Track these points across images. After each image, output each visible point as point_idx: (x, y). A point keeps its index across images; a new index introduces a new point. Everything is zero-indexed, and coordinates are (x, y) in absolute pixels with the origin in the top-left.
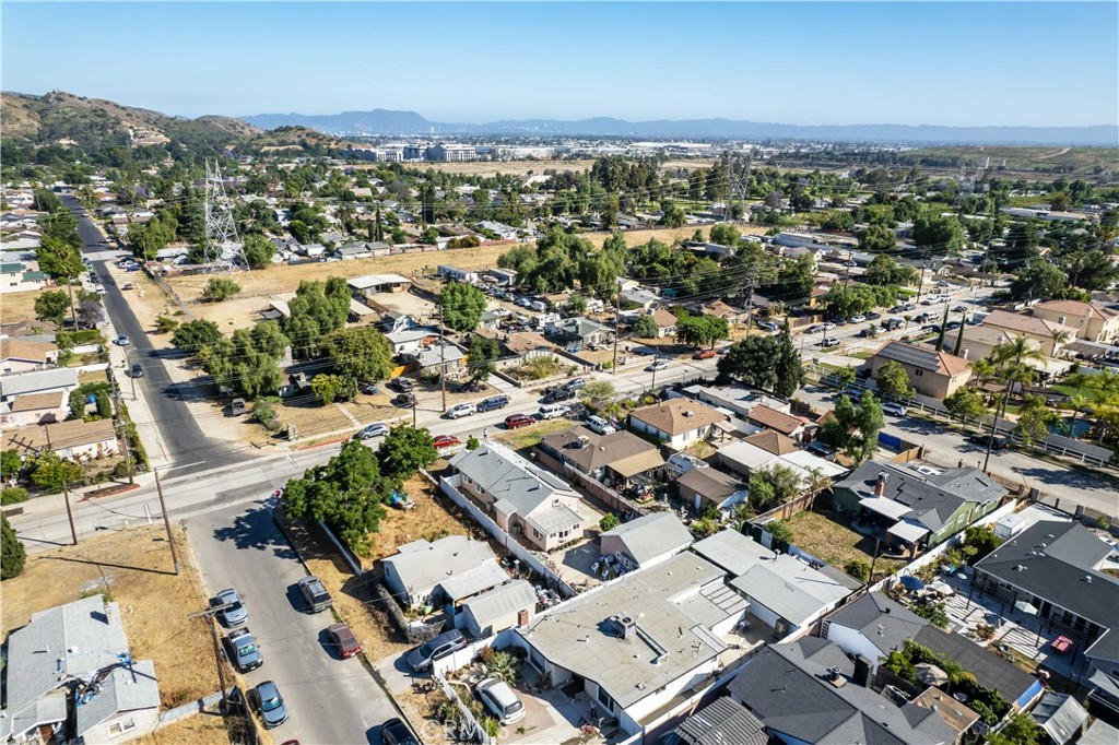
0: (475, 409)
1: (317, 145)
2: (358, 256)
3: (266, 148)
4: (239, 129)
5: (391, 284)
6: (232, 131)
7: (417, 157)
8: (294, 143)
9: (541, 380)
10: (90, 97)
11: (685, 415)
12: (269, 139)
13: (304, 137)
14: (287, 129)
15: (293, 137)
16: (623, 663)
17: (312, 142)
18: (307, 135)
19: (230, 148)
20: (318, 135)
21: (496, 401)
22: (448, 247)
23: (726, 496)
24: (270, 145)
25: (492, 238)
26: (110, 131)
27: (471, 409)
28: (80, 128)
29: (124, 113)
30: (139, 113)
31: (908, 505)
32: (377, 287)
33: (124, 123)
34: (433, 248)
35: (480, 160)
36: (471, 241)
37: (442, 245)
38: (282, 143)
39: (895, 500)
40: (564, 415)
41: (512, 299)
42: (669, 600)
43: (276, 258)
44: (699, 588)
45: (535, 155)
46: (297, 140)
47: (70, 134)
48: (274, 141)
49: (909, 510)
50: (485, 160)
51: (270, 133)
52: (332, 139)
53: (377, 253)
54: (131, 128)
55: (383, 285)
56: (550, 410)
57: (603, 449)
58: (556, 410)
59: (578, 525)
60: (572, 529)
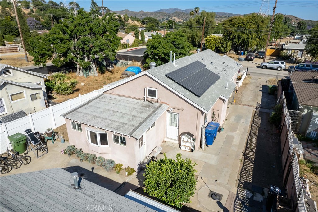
33: (293, 21)
59: (123, 141)
60: (110, 138)
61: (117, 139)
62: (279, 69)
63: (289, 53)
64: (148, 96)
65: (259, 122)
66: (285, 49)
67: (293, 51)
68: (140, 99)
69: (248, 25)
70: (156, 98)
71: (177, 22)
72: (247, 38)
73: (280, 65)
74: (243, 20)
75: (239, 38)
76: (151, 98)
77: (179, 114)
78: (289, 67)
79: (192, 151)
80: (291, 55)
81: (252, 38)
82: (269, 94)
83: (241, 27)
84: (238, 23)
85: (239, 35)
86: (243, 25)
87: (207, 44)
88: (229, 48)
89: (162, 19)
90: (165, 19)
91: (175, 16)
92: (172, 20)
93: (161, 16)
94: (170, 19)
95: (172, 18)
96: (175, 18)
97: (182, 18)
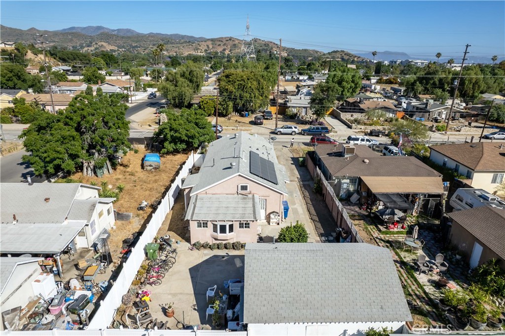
0: (297, 131)
1: (348, 59)
8: (338, 58)
10: (266, 40)
12: (328, 56)
13: (343, 55)
14: (336, 52)
15: (338, 55)
17: (346, 57)
18: (345, 54)
19: (310, 58)
20: (350, 54)
21: (317, 129)
22: (377, 82)
24: (328, 58)
26: (268, 52)
29: (276, 46)
33: (274, 49)
34: (368, 82)
37: (374, 81)
38: (333, 57)
46: (340, 56)
48: (330, 56)
51: (329, 53)
52: (356, 56)
54: (276, 51)
56: (357, 139)
57: (367, 161)
58: (363, 140)
59: (247, 225)
60: (236, 226)
61: (241, 226)
62: (293, 134)
63: (295, 111)
64: (241, 190)
65: (307, 194)
66: (290, 107)
67: (298, 108)
68: (233, 194)
69: (249, 81)
70: (248, 191)
71: (109, 50)
72: (250, 97)
73: (294, 129)
74: (242, 77)
75: (241, 97)
76: (244, 192)
77: (266, 200)
78: (302, 130)
79: (278, 224)
80: (297, 113)
81: (254, 97)
82: (301, 166)
83: (241, 84)
84: (238, 80)
85: (240, 95)
86: (243, 82)
87: (204, 107)
88: (231, 109)
89: (78, 45)
90: (84, 45)
91: (101, 40)
92: (98, 46)
93: (75, 39)
94: (95, 46)
95: (96, 44)
96: (103, 43)
97: (115, 44)
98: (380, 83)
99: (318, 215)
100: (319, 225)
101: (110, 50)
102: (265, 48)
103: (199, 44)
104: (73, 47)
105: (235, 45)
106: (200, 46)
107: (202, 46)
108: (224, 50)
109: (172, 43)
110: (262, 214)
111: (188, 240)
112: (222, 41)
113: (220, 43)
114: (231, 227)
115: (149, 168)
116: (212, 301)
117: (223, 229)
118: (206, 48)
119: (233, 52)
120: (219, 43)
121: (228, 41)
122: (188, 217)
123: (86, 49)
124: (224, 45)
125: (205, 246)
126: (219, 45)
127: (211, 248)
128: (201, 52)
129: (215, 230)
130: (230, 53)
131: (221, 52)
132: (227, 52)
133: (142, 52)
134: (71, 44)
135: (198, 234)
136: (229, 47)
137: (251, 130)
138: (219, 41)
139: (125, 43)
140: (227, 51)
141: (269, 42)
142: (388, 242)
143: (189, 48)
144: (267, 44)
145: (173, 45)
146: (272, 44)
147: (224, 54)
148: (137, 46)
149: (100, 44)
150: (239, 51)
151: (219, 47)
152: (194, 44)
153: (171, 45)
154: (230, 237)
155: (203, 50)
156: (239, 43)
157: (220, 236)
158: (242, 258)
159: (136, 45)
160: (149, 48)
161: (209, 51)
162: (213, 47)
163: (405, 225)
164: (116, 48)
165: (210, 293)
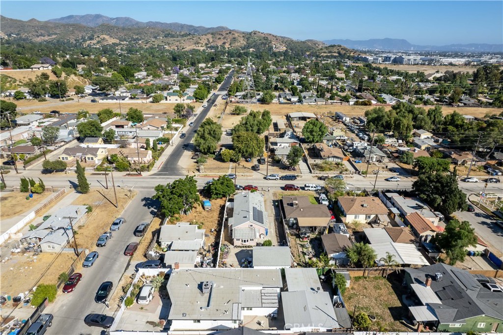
0: (278, 178)
1: (345, 54)
2: (310, 103)
3: (322, 54)
4: (317, 45)
5: (306, 117)
6: (314, 46)
7: (389, 61)
8: (335, 52)
9: (324, 172)
10: (265, 33)
11: (362, 206)
12: (325, 50)
13: (340, 50)
14: (333, 46)
15: (335, 50)
16: (190, 302)
17: (343, 52)
18: (342, 49)
19: (308, 53)
20: (347, 49)
21: (290, 176)
22: (354, 104)
23: (335, 252)
24: (325, 53)
25: (380, 102)
26: (267, 46)
27: (277, 177)
28: (258, 44)
29: (275, 38)
30: (280, 39)
31: (441, 299)
32: (300, 118)
33: (273, 42)
34: (347, 104)
35: (421, 64)
36: (367, 102)
37: (351, 103)
38: (330, 52)
39: (436, 293)
40: (316, 191)
41: (356, 132)
42: (240, 286)
43: (275, 101)
44: (262, 288)
45: (453, 63)
46: (337, 51)
47: (254, 47)
48: (327, 51)
49: (439, 302)
50: (424, 64)
51: (326, 48)
53: (319, 103)
54: (275, 44)
55: (302, 117)
56: (309, 187)
57: (302, 210)
58: (312, 187)
59: (253, 240)
60: (249, 240)
61: (251, 240)
63: (280, 157)
64: (250, 227)
66: (277, 154)
68: (248, 228)
70: (253, 227)
77: (259, 230)
79: (264, 238)
80: (281, 160)
82: (277, 207)
89: (80, 38)
90: (86, 38)
91: (102, 32)
92: (100, 39)
93: (76, 32)
94: (97, 39)
95: (98, 37)
96: (105, 36)
97: (117, 37)
98: (357, 105)
99: (279, 234)
100: (278, 238)
101: (112, 43)
102: (264, 41)
103: (199, 38)
104: (75, 40)
105: (234, 38)
106: (201, 40)
107: (203, 40)
108: (224, 43)
109: (173, 36)
110: (258, 235)
111: (233, 244)
112: (222, 35)
113: (220, 36)
114: (247, 241)
115: (207, 209)
116: (244, 263)
117: (245, 241)
118: (206, 42)
119: (233, 45)
120: (218, 36)
121: (228, 34)
122: (233, 237)
123: (88, 42)
124: (224, 38)
125: (239, 247)
126: (219, 38)
127: (241, 247)
128: (201, 46)
129: (242, 241)
130: (229, 46)
131: (221, 46)
132: (227, 46)
133: (144, 46)
134: (73, 37)
135: (236, 243)
136: (229, 40)
137: (253, 175)
138: (220, 34)
139: (126, 35)
140: (227, 44)
141: (267, 34)
142: (301, 245)
143: (190, 42)
144: (266, 39)
145: (175, 39)
146: (271, 36)
147: (224, 48)
148: (138, 38)
149: (102, 37)
150: (239, 44)
151: (219, 40)
152: (195, 38)
153: (172, 39)
154: (247, 244)
155: (204, 44)
156: (238, 36)
157: (244, 243)
158: (252, 251)
159: (136, 37)
160: (151, 42)
161: (209, 45)
162: (213, 41)
163: (309, 239)
164: (117, 41)
165: (243, 261)
